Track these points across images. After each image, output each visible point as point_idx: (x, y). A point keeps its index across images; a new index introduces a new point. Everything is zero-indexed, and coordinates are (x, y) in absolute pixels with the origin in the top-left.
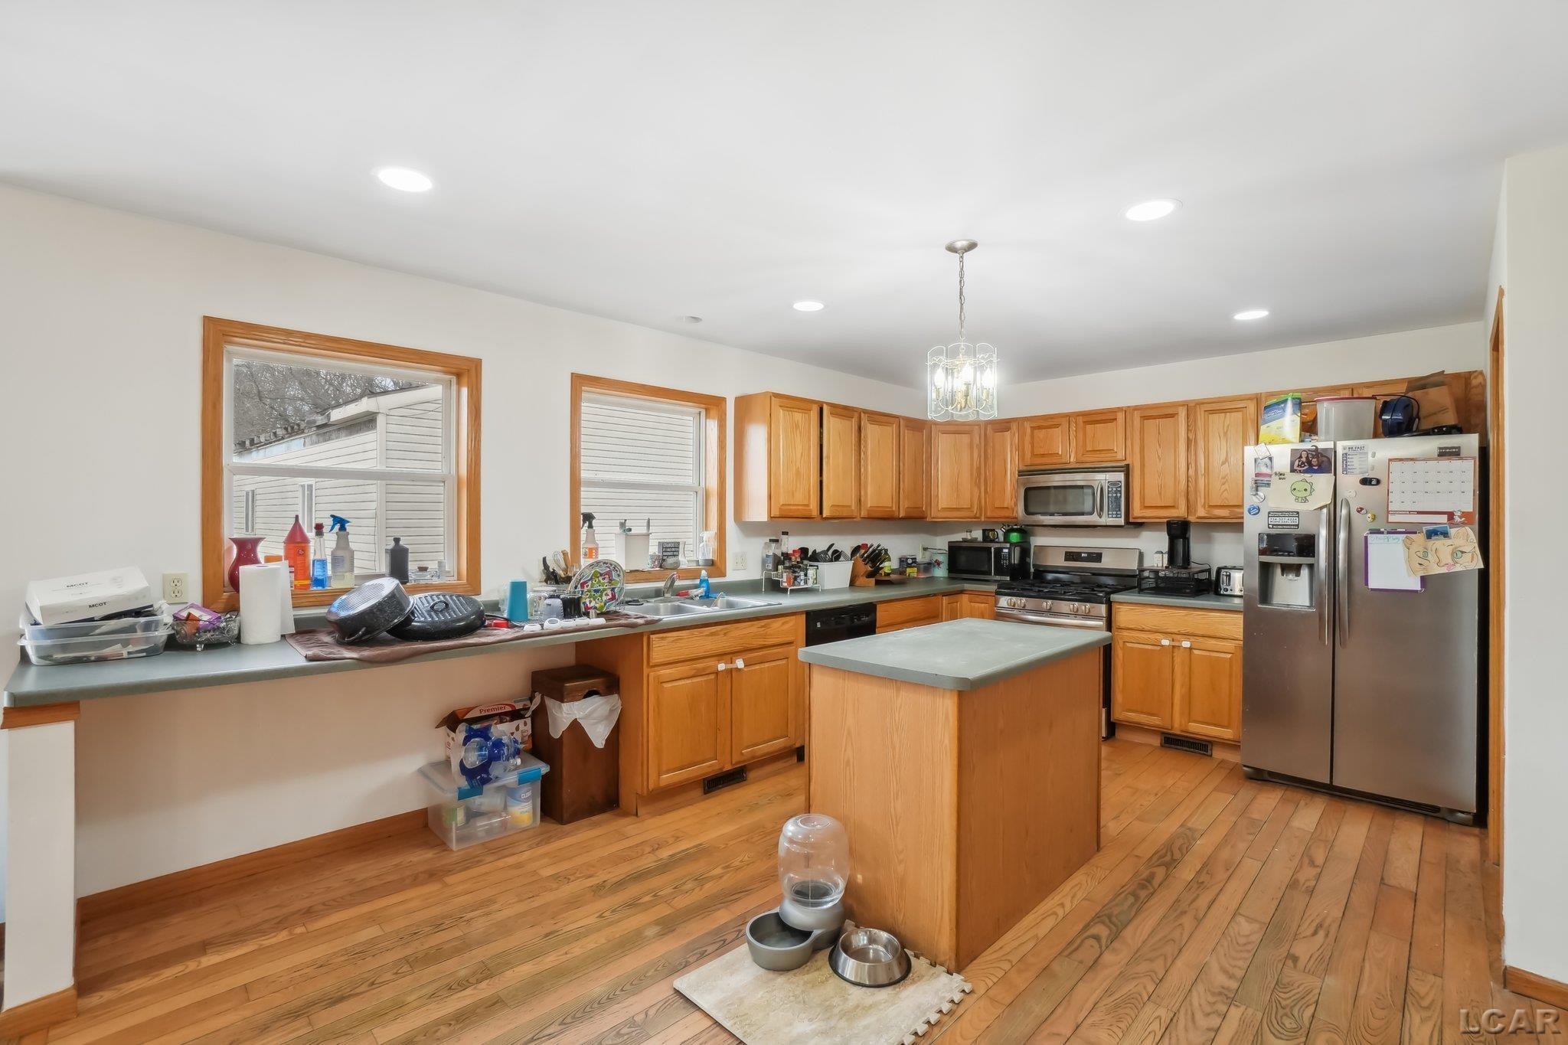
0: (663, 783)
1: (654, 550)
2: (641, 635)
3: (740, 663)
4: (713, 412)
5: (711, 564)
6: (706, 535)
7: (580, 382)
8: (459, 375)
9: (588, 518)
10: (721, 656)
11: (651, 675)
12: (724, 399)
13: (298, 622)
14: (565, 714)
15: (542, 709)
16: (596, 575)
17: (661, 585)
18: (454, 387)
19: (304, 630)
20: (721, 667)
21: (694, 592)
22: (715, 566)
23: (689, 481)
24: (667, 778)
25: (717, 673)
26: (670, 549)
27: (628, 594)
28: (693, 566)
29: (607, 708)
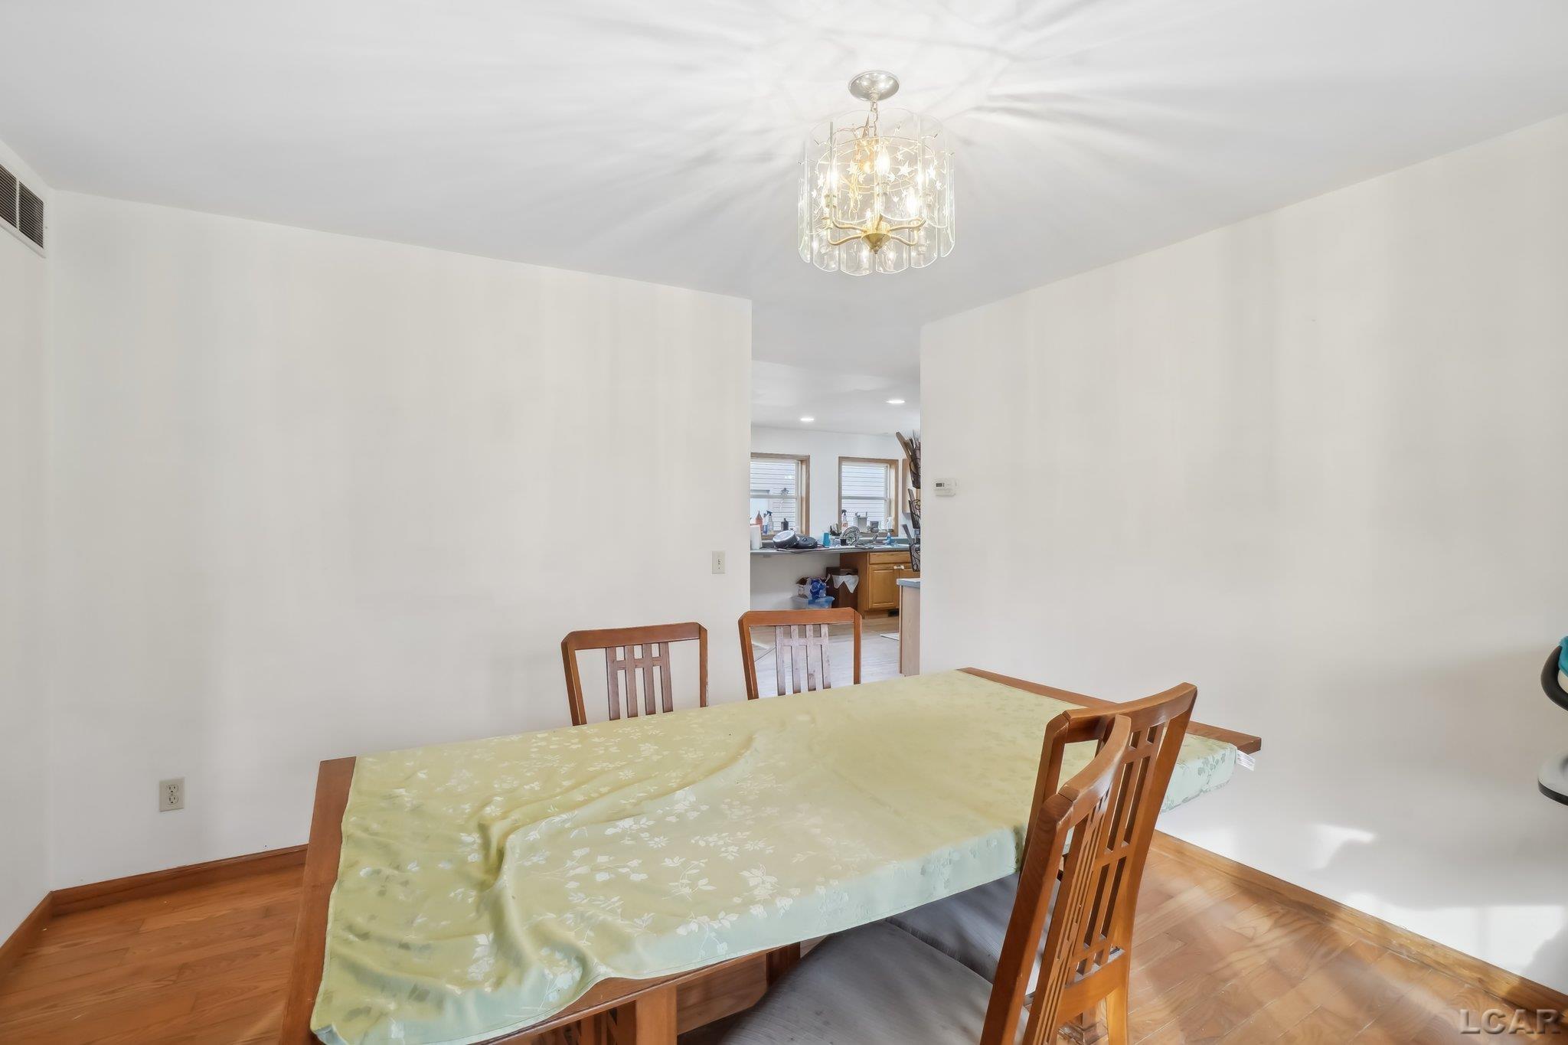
0: (874, 607)
1: (868, 524)
2: (867, 552)
3: (902, 567)
4: (893, 466)
5: (892, 531)
6: (890, 518)
7: (842, 459)
8: (802, 461)
9: (844, 511)
10: (895, 563)
11: (870, 567)
12: (898, 460)
13: (763, 544)
14: (841, 579)
15: (831, 579)
16: (851, 532)
17: (872, 538)
18: (800, 464)
19: (765, 546)
20: (895, 567)
21: (885, 542)
22: (894, 532)
23: (882, 494)
24: (875, 606)
25: (894, 569)
26: (875, 524)
27: (862, 541)
28: (884, 531)
29: (854, 580)
